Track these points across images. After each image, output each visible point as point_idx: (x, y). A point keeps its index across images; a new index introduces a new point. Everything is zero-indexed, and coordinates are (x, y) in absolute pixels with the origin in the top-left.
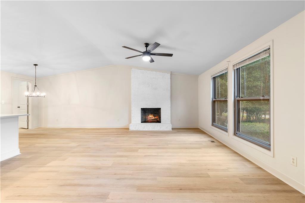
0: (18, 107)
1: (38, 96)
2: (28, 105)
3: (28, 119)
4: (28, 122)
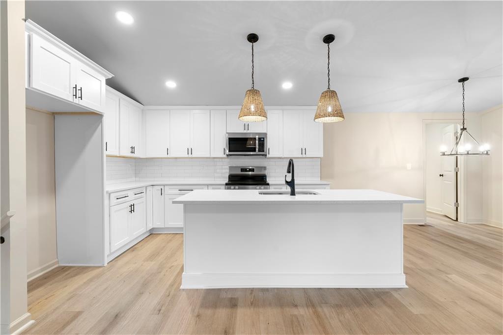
0: (440, 175)
2: (457, 173)
3: (457, 202)
4: (457, 208)
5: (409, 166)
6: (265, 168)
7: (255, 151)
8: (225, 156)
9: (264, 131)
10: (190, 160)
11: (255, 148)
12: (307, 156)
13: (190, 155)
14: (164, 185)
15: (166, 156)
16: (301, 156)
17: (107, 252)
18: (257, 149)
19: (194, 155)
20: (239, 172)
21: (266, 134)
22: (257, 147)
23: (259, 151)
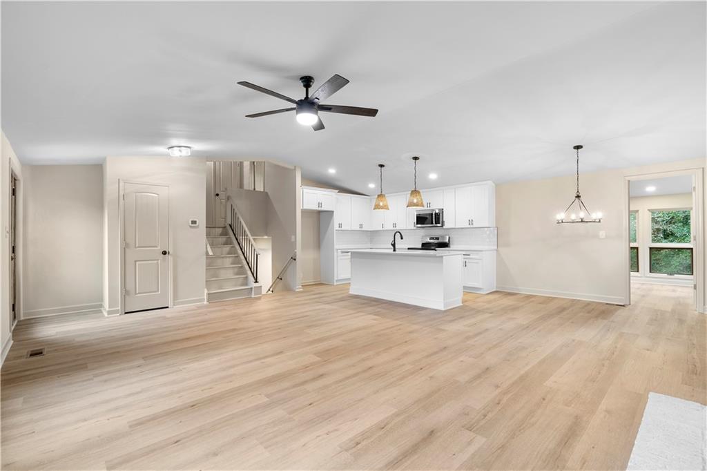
1: (582, 221)
7: (433, 223)
8: (415, 228)
9: (441, 207)
12: (474, 226)
13: (395, 228)
15: (382, 229)
16: (468, 226)
17: (335, 279)
21: (442, 210)
22: (434, 220)
23: (436, 223)
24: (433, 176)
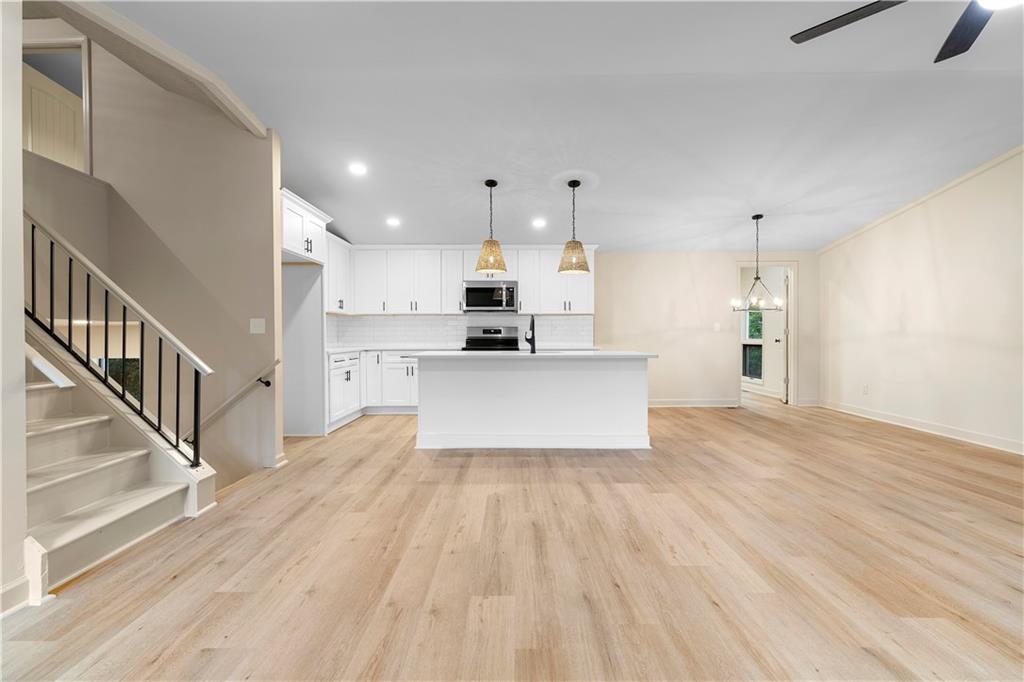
0: (776, 341)
2: (787, 336)
3: (787, 377)
4: (787, 385)
5: (717, 326)
6: (516, 329)
7: (501, 305)
8: (461, 312)
9: (514, 279)
10: (415, 317)
11: (501, 301)
12: (572, 312)
13: (414, 312)
14: (381, 351)
15: (382, 312)
16: (563, 312)
17: (327, 422)
18: (504, 303)
19: (419, 312)
20: (481, 335)
21: (516, 283)
22: (504, 299)
23: (507, 305)
24: (539, 223)
